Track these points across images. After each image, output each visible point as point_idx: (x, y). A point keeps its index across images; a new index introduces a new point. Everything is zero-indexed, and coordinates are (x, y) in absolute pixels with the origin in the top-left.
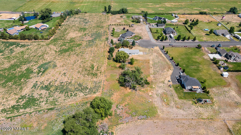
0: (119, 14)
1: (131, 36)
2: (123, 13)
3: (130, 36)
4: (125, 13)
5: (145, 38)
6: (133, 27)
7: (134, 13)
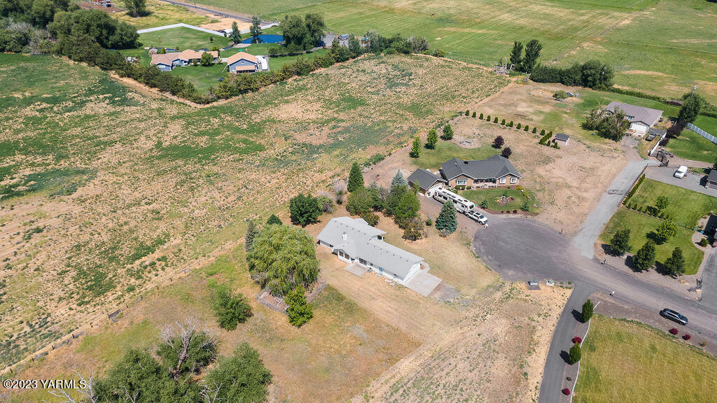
0: (563, 83)
1: (494, 182)
2: (585, 86)
3: (487, 181)
4: (590, 87)
5: (550, 217)
6: (555, 146)
7: (639, 95)
